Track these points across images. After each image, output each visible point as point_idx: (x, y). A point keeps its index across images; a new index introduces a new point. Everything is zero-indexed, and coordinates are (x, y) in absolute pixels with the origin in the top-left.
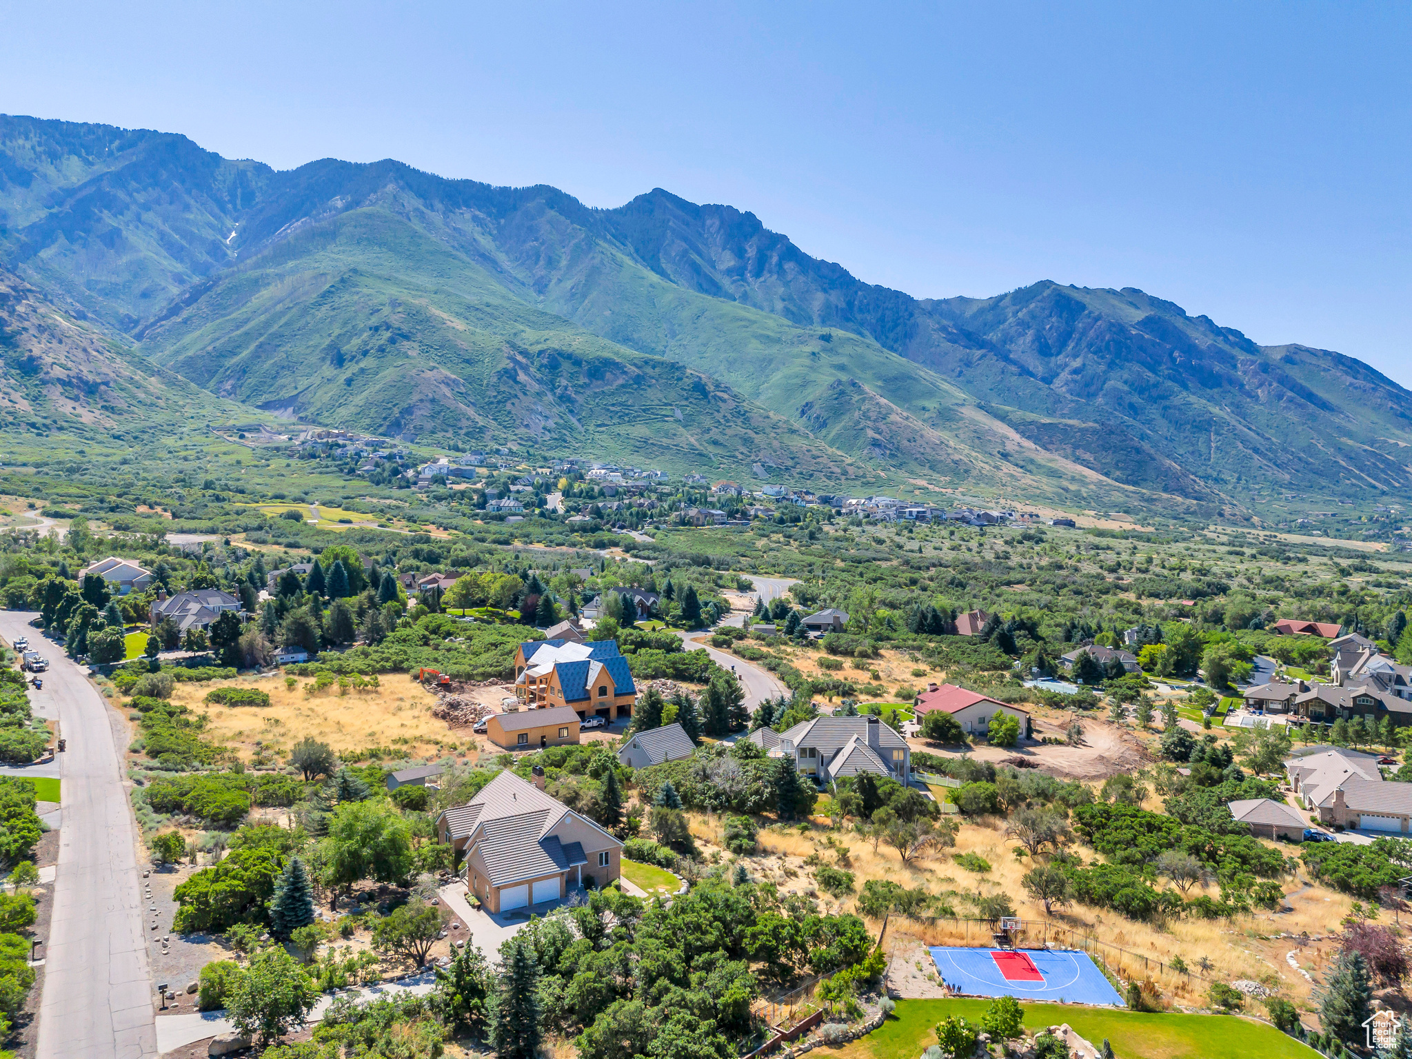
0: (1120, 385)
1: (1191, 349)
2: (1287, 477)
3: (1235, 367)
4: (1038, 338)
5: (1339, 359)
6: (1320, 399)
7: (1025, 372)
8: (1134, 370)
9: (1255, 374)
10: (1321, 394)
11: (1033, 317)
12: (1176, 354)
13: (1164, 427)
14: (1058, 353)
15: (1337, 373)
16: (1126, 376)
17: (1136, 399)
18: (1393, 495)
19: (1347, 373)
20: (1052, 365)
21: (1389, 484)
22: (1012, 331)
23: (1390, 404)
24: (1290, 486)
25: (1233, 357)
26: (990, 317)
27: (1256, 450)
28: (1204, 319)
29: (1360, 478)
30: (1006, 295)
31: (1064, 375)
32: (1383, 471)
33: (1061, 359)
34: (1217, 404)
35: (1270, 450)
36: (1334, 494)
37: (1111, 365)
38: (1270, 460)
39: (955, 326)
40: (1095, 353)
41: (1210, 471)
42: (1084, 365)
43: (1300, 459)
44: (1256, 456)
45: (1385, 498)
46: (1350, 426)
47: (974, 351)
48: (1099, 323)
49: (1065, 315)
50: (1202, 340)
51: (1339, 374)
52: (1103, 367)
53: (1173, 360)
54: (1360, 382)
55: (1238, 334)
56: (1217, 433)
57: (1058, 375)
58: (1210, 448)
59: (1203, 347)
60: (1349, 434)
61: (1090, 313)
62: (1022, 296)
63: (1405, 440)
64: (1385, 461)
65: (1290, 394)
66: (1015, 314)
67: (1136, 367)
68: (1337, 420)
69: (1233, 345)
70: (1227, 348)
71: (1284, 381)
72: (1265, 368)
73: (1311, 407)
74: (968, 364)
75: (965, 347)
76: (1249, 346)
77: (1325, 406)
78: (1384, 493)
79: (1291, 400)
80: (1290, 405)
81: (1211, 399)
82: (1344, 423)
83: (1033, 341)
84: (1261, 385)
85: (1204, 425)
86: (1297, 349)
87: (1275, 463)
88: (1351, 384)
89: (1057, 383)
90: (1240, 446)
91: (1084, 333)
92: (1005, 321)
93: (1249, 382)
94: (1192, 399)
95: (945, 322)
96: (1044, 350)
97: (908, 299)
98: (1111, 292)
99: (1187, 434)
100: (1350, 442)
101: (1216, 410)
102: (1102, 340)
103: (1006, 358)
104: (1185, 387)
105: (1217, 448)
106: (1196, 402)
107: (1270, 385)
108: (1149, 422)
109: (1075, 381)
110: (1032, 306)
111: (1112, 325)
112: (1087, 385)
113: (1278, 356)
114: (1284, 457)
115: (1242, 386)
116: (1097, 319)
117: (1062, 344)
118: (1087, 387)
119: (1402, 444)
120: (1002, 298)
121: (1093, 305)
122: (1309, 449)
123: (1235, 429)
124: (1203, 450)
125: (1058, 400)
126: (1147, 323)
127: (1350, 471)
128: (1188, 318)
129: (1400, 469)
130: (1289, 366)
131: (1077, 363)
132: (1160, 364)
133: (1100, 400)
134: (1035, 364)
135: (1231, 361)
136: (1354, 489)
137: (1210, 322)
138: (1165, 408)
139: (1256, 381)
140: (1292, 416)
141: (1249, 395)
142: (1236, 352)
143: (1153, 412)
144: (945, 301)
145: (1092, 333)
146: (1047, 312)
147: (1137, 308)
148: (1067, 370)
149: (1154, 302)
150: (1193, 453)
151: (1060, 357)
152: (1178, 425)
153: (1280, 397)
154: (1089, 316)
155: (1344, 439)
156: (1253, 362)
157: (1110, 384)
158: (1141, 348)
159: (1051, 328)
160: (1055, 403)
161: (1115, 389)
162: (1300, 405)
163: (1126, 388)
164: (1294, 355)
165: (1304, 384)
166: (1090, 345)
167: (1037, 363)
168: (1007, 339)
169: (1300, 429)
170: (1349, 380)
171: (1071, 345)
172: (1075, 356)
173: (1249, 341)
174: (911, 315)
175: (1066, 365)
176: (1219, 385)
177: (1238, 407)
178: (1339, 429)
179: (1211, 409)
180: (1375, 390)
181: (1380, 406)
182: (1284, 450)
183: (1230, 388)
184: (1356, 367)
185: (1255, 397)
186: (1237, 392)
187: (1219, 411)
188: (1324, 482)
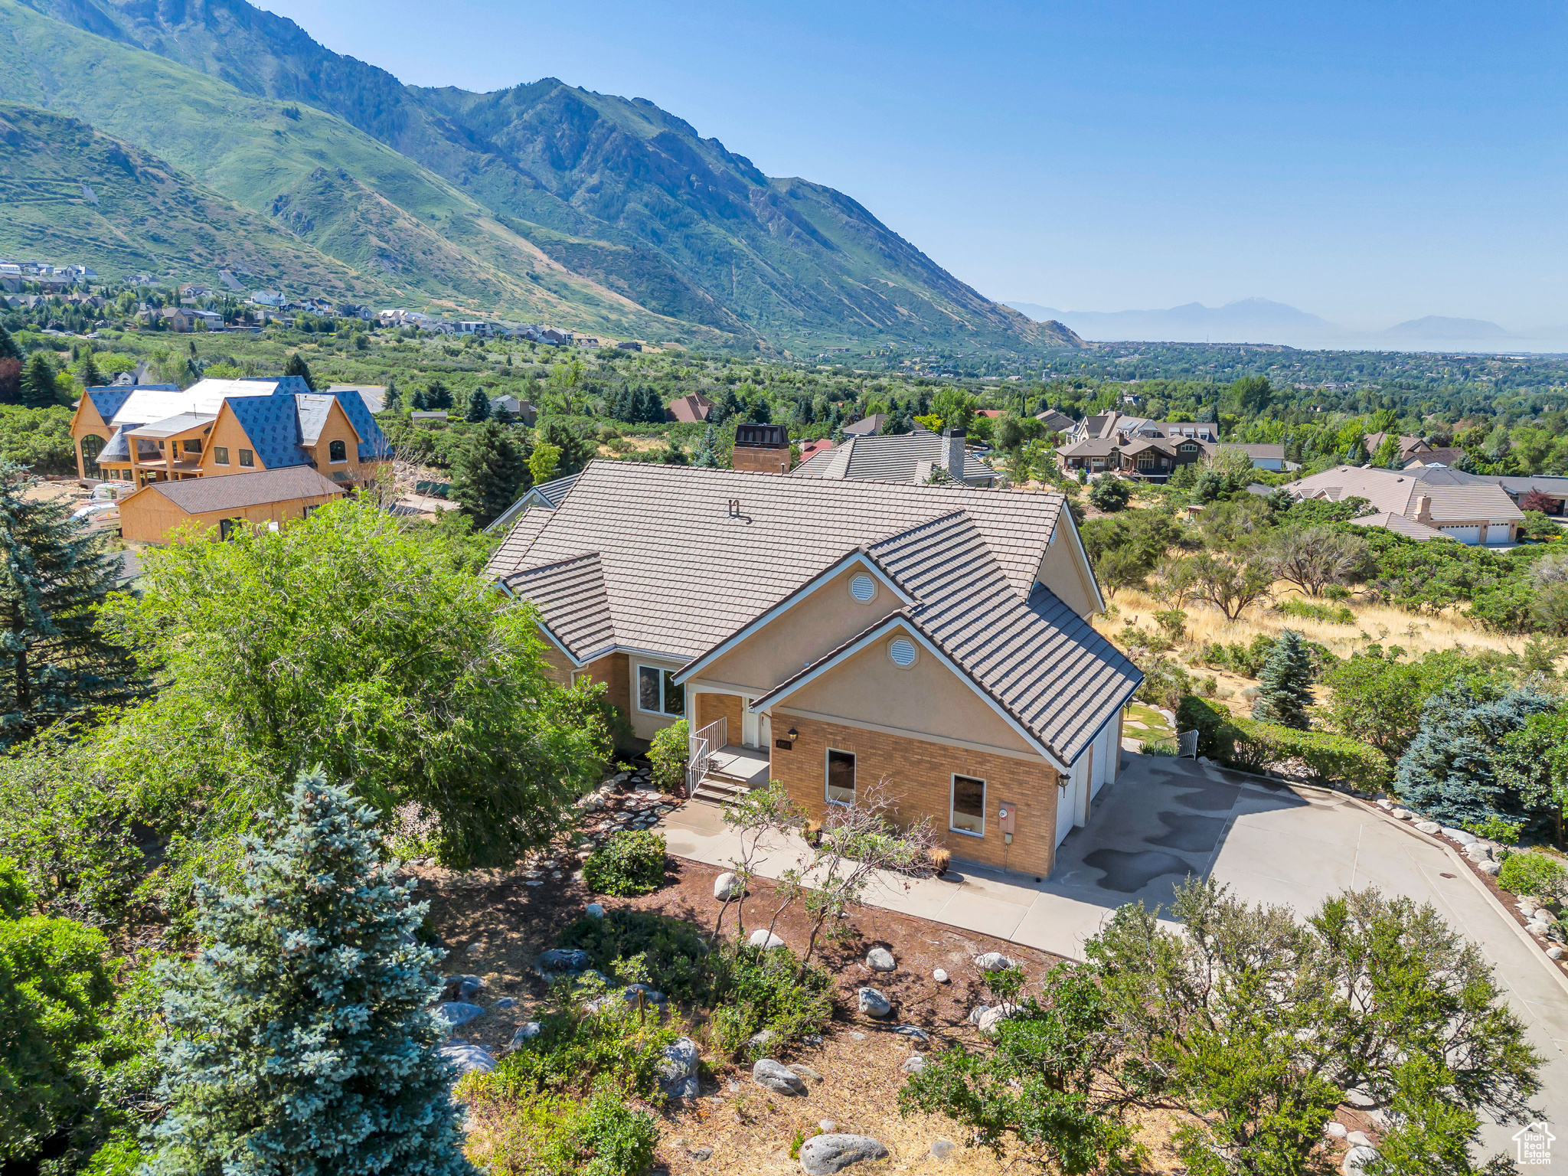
0: (640, 208)
1: (706, 174)
2: (801, 314)
3: (747, 198)
4: (549, 146)
5: (836, 197)
6: (822, 237)
7: (538, 186)
8: (652, 192)
9: (766, 206)
10: (822, 231)
11: (542, 122)
12: (693, 178)
13: (687, 258)
14: (574, 167)
15: (834, 210)
16: (645, 198)
17: (658, 225)
18: (888, 333)
19: (843, 212)
20: (566, 180)
21: (884, 323)
22: (519, 135)
23: (879, 244)
24: (804, 322)
25: (745, 187)
26: (490, 117)
27: (773, 286)
28: (715, 142)
29: (860, 316)
30: (506, 91)
31: (581, 193)
32: (878, 310)
33: (576, 174)
34: (735, 234)
35: (784, 285)
36: (841, 331)
37: (630, 185)
38: (786, 296)
39: (453, 121)
40: (612, 170)
41: (735, 307)
42: (601, 183)
43: (810, 296)
44: (774, 292)
45: (882, 336)
46: (850, 267)
47: (479, 154)
48: (614, 135)
49: (576, 121)
50: (717, 167)
51: (836, 212)
52: (621, 187)
53: (691, 184)
54: (854, 221)
55: (746, 161)
56: (738, 267)
57: (574, 192)
58: (732, 282)
59: (717, 173)
60: (849, 274)
61: (604, 122)
62: (526, 94)
63: (895, 281)
64: (879, 300)
65: (797, 229)
66: (520, 115)
67: (656, 190)
68: (838, 258)
69: (743, 174)
70: (738, 176)
71: (791, 215)
72: (774, 200)
73: (816, 245)
74: (475, 170)
75: (469, 149)
76: (758, 177)
77: (826, 243)
78: (880, 331)
79: (798, 236)
80: (797, 241)
81: (729, 230)
82: (844, 263)
83: (544, 151)
84: (771, 219)
85: (724, 258)
86: (800, 183)
87: (790, 299)
88: (847, 223)
89: (575, 201)
90: (759, 280)
91: (598, 146)
92: (509, 123)
93: (761, 214)
94: (712, 228)
95: (441, 115)
96: (558, 163)
97: (391, 81)
98: (622, 100)
99: (710, 266)
100: (850, 281)
101: (735, 242)
102: (619, 155)
103: (516, 167)
104: (706, 217)
105: (739, 282)
106: (716, 231)
107: (780, 219)
108: (673, 251)
109: (594, 201)
110: (539, 107)
111: (627, 138)
112: (606, 206)
113: (783, 189)
114: (797, 294)
115: (754, 219)
116: (613, 129)
117: (577, 157)
118: (608, 208)
119: (891, 284)
120: (503, 93)
121: (607, 114)
122: (817, 286)
123: (753, 263)
124: (726, 283)
125: (579, 221)
126: (661, 140)
127: (852, 309)
128: (700, 140)
129: (890, 307)
130: (793, 201)
131: (594, 180)
132: (679, 187)
133: (621, 224)
134: (547, 176)
135: (742, 190)
136: (856, 327)
137: (721, 146)
138: (687, 237)
139: (767, 214)
140: (801, 252)
141: (761, 227)
142: (746, 181)
143: (675, 239)
144: (434, 90)
145: (607, 145)
146: (556, 117)
147: (651, 123)
148: (584, 187)
149: (667, 118)
150: (716, 287)
151: (575, 171)
152: (701, 256)
153: (789, 232)
154: (602, 125)
155: (845, 278)
156: (763, 194)
157: (631, 206)
158: (659, 168)
159: (562, 136)
160: (576, 223)
161: (636, 212)
162: (809, 243)
163: (647, 212)
164: (798, 188)
165: (809, 220)
166: (606, 160)
167: (551, 176)
168: (514, 145)
169: (809, 265)
170: (845, 218)
171: (586, 159)
172: (592, 171)
173: (757, 170)
174: (398, 101)
175: (583, 182)
176: (736, 216)
177: (753, 240)
178: (841, 268)
179: (730, 240)
180: (867, 229)
181: (872, 246)
182: (797, 286)
183: (744, 219)
184: (850, 206)
185: (767, 231)
186: (751, 224)
187: (738, 243)
188: (832, 320)
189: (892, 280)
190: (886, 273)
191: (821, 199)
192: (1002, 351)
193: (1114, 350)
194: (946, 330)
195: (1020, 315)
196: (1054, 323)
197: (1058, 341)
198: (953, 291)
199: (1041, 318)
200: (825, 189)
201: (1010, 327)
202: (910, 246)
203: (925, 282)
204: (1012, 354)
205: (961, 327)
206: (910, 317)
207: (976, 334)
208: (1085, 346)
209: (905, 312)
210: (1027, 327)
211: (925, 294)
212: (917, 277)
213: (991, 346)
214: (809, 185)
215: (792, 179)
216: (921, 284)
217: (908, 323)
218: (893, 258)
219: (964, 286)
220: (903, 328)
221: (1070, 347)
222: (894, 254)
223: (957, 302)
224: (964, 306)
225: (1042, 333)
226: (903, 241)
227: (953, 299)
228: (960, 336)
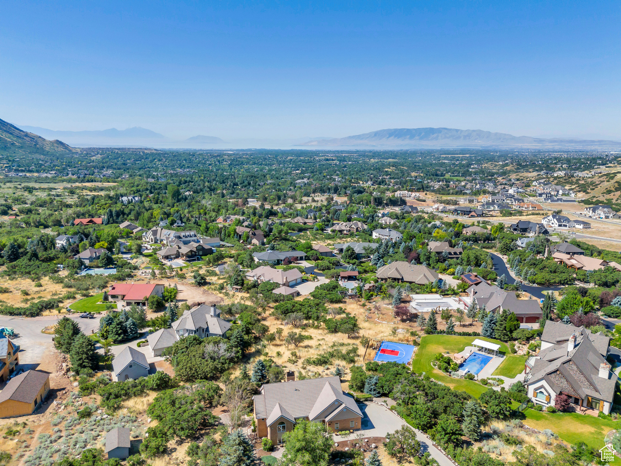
192: (37, 155)
193: (90, 152)
195: (40, 137)
196: (58, 141)
197: (61, 149)
198: (4, 126)
199: (50, 138)
201: (36, 142)
204: (42, 157)
205: (13, 144)
207: (21, 147)
208: (74, 151)
210: (44, 143)
213: (30, 153)
219: (8, 124)
221: (67, 151)
223: (8, 132)
224: (11, 134)
225: (53, 145)
227: (5, 131)
228: (13, 148)
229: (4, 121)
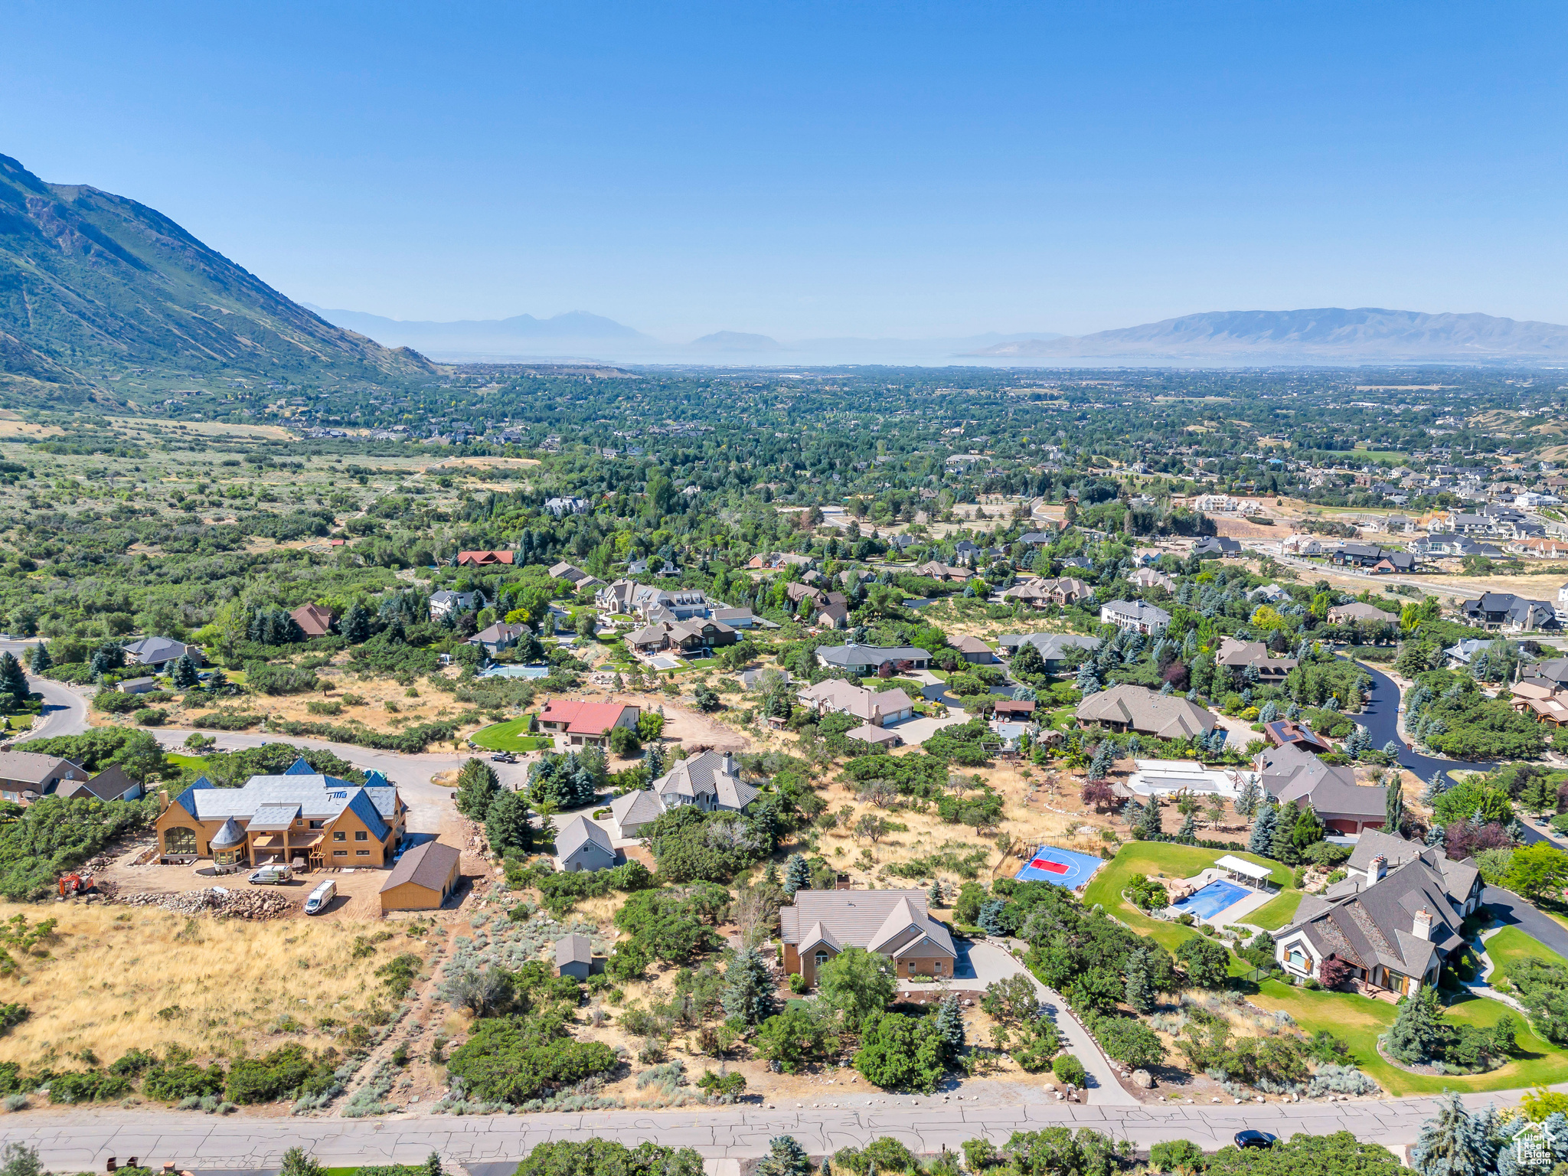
2: (124, 347)
3: (23, 207)
5: (138, 209)
6: (130, 255)
9: (51, 219)
10: (128, 248)
15: (139, 225)
18: (233, 367)
19: (151, 227)
21: (226, 355)
23: (202, 266)
24: (131, 358)
25: (19, 194)
27: (82, 316)
29: (198, 349)
32: (216, 341)
34: (19, 253)
35: (96, 314)
36: (178, 366)
38: (100, 327)
43: (131, 326)
44: (84, 323)
45: (227, 371)
46: (169, 289)
51: (142, 227)
54: (165, 238)
55: (16, 165)
56: (31, 292)
58: (25, 310)
60: (171, 298)
63: (228, 307)
64: (215, 329)
65: (96, 246)
68: (155, 281)
69: (12, 177)
70: (7, 181)
71: (86, 229)
72: (61, 211)
73: (124, 265)
76: (32, 182)
77: (135, 262)
78: (225, 365)
79: (99, 255)
80: (100, 260)
81: (9, 247)
82: (163, 286)
84: (60, 233)
85: (11, 281)
86: (91, 192)
87: (106, 331)
88: (158, 240)
90: (63, 310)
93: (49, 229)
100: (177, 308)
101: (21, 262)
105: (36, 311)
107: (72, 234)
113: (70, 198)
114: (115, 325)
115: (38, 233)
119: (225, 311)
122: (137, 313)
123: (52, 289)
124: (19, 314)
127: (185, 340)
129: (230, 338)
130: (84, 212)
135: (17, 198)
136: (195, 361)
139: (54, 227)
140: (108, 274)
141: (49, 243)
142: (19, 187)
150: (6, 316)
153: (87, 250)
155: (169, 304)
156: (45, 204)
162: (113, 262)
164: (87, 197)
165: (110, 235)
169: (122, 290)
170: (155, 235)
173: (30, 174)
176: (14, 230)
177: (43, 259)
178: (159, 291)
179: (16, 261)
180: (184, 248)
181: (193, 267)
182: (112, 315)
183: (26, 234)
184: (157, 220)
185: (57, 247)
186: (37, 240)
187: (25, 264)
188: (164, 354)
189: (226, 306)
190: (215, 297)
191: (119, 211)
192: (363, 384)
194: (298, 363)
195: (370, 341)
196: (407, 349)
197: (413, 367)
198: (296, 317)
199: (390, 342)
200: (123, 201)
201: (363, 354)
202: (237, 267)
203: (263, 308)
204: (375, 388)
205: (314, 358)
206: (255, 347)
207: (331, 366)
208: (440, 372)
209: (249, 343)
210: (379, 354)
211: (267, 322)
212: (252, 304)
213: (350, 378)
214: (101, 194)
215: (79, 187)
216: (259, 309)
217: (253, 355)
218: (221, 281)
219: (305, 311)
220: (248, 363)
221: (427, 374)
222: (221, 276)
223: (303, 330)
224: (311, 334)
225: (396, 360)
226: (228, 261)
227: (298, 327)
228: (314, 368)
229: (296, 305)
